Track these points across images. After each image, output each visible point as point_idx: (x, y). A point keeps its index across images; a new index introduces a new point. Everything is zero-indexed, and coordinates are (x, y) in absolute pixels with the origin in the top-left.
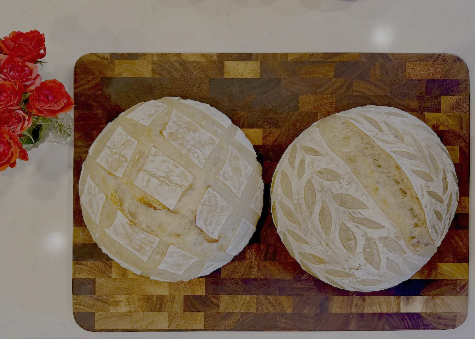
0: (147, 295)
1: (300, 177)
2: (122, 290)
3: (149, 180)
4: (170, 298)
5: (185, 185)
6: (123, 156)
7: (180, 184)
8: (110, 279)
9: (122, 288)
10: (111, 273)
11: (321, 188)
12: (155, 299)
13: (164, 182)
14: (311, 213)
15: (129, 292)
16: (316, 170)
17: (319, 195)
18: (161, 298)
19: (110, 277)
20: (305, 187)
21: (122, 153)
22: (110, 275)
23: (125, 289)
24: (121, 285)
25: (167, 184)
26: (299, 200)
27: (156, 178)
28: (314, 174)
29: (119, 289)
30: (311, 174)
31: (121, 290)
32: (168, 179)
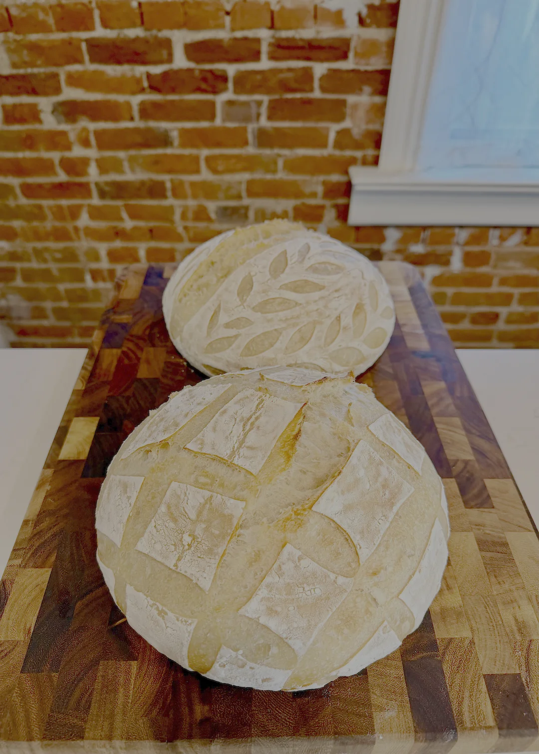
0: (486, 569)
1: (249, 322)
2: (491, 616)
3: (251, 448)
4: (479, 529)
5: (258, 396)
6: (199, 514)
7: (258, 402)
8: (476, 641)
9: (488, 616)
10: (462, 640)
11: (263, 292)
12: (489, 554)
13: (252, 424)
14: (297, 304)
15: (491, 603)
16: (240, 303)
17: (272, 295)
18: (483, 544)
19: (472, 642)
20: (262, 313)
21: (193, 516)
22: (467, 642)
23: (488, 610)
24: (480, 618)
25: (257, 419)
26: (281, 320)
27: (245, 435)
28: (245, 304)
29: (492, 622)
30: (244, 308)
31: (492, 618)
32: (248, 420)
